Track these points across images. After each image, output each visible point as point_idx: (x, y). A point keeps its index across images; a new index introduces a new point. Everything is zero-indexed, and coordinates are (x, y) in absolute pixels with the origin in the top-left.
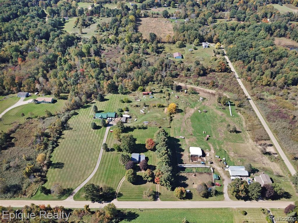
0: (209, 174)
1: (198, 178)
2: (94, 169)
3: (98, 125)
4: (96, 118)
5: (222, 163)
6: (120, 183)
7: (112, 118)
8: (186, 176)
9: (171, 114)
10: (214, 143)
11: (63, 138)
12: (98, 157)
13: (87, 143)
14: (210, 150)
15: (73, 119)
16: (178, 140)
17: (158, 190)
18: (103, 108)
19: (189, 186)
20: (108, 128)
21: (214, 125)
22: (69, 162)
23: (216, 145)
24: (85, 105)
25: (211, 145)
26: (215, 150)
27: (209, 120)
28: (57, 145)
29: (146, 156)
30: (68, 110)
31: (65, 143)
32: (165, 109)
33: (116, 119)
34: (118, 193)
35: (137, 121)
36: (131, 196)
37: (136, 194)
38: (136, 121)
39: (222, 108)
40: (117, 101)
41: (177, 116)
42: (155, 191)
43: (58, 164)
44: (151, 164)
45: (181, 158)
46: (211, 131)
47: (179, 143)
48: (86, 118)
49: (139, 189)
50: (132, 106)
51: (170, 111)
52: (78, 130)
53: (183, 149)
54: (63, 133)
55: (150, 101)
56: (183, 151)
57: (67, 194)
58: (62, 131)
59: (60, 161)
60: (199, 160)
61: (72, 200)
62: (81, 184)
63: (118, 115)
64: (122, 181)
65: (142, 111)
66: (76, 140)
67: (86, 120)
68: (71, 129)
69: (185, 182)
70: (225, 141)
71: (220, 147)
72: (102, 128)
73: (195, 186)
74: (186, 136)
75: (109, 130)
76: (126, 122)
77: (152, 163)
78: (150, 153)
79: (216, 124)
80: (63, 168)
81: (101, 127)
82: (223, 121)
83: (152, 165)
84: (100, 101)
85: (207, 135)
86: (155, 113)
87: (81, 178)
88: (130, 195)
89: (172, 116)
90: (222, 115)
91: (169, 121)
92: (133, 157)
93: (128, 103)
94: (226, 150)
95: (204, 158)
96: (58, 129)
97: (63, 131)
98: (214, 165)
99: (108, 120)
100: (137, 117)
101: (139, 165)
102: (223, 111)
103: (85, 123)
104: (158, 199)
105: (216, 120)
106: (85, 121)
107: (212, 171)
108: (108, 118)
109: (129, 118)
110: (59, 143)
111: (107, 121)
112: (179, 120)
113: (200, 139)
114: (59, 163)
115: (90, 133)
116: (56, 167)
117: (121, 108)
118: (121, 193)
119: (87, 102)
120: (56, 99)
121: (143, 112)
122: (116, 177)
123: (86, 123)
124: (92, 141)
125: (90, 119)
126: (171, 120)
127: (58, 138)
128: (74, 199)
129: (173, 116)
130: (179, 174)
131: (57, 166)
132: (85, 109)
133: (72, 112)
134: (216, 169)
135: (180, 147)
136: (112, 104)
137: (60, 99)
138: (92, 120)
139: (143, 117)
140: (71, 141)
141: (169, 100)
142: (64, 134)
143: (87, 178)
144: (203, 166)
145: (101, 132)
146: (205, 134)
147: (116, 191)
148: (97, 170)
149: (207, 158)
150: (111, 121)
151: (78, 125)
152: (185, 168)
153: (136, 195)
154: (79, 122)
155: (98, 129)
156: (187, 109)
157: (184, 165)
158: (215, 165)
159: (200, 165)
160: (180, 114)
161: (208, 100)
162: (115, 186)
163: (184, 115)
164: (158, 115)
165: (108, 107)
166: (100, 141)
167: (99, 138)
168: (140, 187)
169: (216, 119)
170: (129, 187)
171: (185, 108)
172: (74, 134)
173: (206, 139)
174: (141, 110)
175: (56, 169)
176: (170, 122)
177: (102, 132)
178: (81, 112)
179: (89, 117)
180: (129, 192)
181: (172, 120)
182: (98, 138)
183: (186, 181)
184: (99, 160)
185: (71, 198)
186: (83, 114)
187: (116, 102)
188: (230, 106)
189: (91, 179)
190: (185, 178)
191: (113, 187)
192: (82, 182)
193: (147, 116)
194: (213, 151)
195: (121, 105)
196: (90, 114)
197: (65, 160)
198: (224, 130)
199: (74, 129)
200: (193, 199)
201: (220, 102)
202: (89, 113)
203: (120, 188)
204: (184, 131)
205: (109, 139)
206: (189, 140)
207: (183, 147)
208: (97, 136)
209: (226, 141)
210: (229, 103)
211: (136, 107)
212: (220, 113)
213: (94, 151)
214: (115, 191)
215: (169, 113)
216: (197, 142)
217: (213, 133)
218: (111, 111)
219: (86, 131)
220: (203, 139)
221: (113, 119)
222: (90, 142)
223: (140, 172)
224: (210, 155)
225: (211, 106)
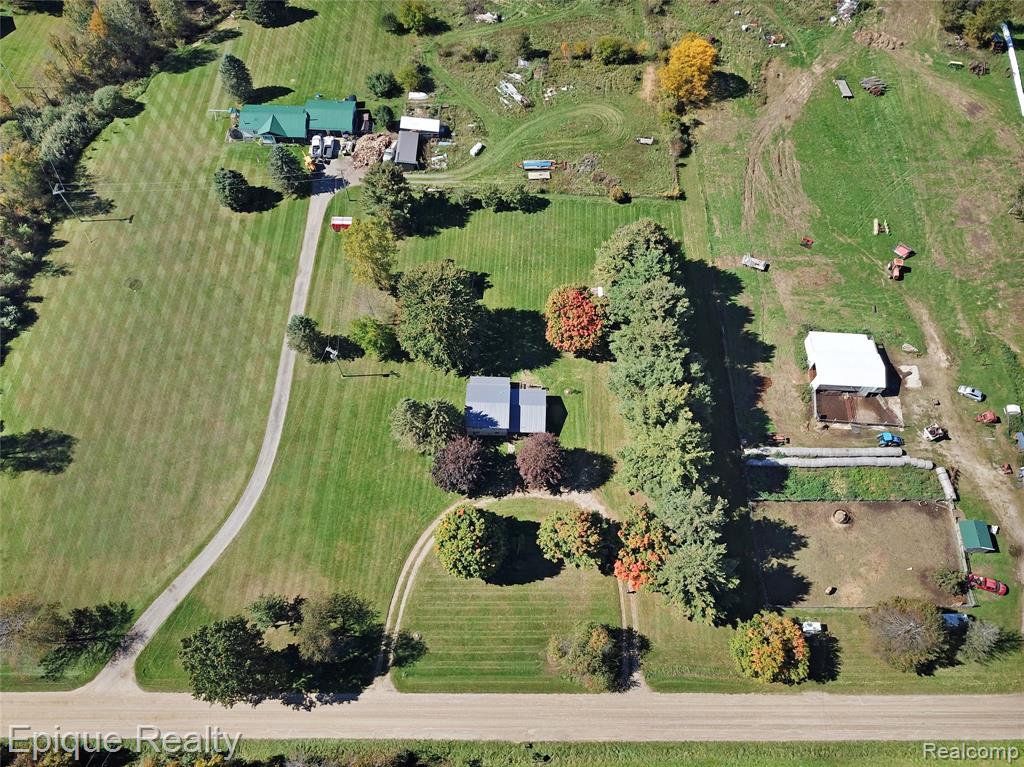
0: (933, 510)
1: (863, 540)
2: (248, 477)
3: (256, 182)
4: (246, 135)
5: (1003, 439)
6: (409, 573)
7: (337, 134)
8: (790, 523)
9: (680, 109)
10: (942, 299)
11: (62, 271)
12: (270, 392)
13: (201, 300)
14: (922, 351)
15: (116, 140)
16: (733, 284)
17: (630, 618)
18: (286, 67)
19: (813, 590)
20: (319, 202)
21: (932, 176)
22: (98, 428)
23: (953, 309)
24: (182, 48)
25: (922, 313)
26: (952, 342)
27: (899, 148)
28: (27, 319)
29: (552, 393)
30: (80, 85)
31: (72, 300)
32: (645, 76)
33: (362, 141)
34: (395, 636)
35: (486, 156)
36: (473, 658)
37: (505, 641)
38: (479, 153)
39: (969, 63)
40: (364, 23)
41: (716, 122)
42: (614, 625)
43: (37, 439)
44: (580, 446)
45: (760, 405)
46: (916, 220)
47: (741, 300)
48: (188, 135)
49: (519, 612)
50: (449, 54)
51: (678, 88)
52: (145, 217)
53: (768, 342)
54: (57, 236)
55: (550, 20)
56: (766, 353)
57: (100, 645)
58: (47, 221)
59: (46, 424)
60: (864, 415)
61: (130, 687)
62: (177, 574)
63: (371, 120)
64: (416, 558)
65: (511, 89)
66: (134, 284)
67: (190, 151)
68: (106, 207)
69: (790, 563)
70: (1002, 284)
71: (982, 327)
72: (284, 204)
73: (853, 594)
74: (774, 253)
75: (327, 218)
76: (420, 166)
77: (589, 437)
78: (571, 373)
79: (944, 170)
80: (70, 469)
81: (279, 197)
82: (980, 152)
83: (589, 449)
84: (266, 26)
85: (893, 246)
86: (586, 101)
87: (178, 535)
88: (468, 650)
89: (686, 119)
90: (973, 109)
91: (673, 153)
92: (476, 409)
93: (426, 38)
94: (1015, 349)
95: (894, 404)
96: (21, 212)
97: (55, 220)
98: (956, 451)
99: (317, 147)
100: (480, 131)
101: (508, 448)
102: (974, 85)
103: (184, 172)
104: (637, 676)
105: (943, 147)
106: (182, 154)
107: (949, 491)
108: (316, 140)
109: (435, 135)
110: (39, 299)
111: (308, 160)
112: (732, 145)
113: (855, 268)
114: (45, 435)
115: (218, 232)
116: (25, 465)
117: (387, 73)
118: (416, 636)
119: (192, 32)
120: (9, 14)
121: (518, 97)
122: (379, 527)
123: (191, 167)
124: (227, 287)
125: (214, 141)
126: (685, 153)
127: (29, 271)
128: (143, 676)
129: (697, 123)
130: (753, 509)
131: (33, 455)
132: (181, 77)
133: (103, 95)
134: (970, 480)
135: (748, 327)
136: (335, 40)
137: (32, 14)
138: (225, 149)
139: (522, 131)
140: (108, 291)
141: (662, 12)
142: (62, 244)
143: (211, 536)
144: (891, 457)
145: (280, 231)
146: (887, 240)
147: (388, 626)
148: (269, 483)
149: (909, 399)
150: (335, 156)
151: (143, 184)
152: (784, 472)
153: (501, 649)
154: (149, 163)
155: (261, 209)
156: (771, 73)
157: (778, 455)
158: (958, 452)
159: (871, 451)
160: (730, 105)
161: (887, 10)
162: (377, 592)
163: (753, 115)
164: (609, 113)
165: (311, 62)
166: (276, 287)
167: (272, 267)
168: (525, 598)
169: (938, 136)
170: (459, 597)
171: (758, 66)
172: (122, 243)
173: (896, 273)
174: (503, 84)
175: (29, 477)
176: (681, 161)
177: (287, 227)
178: (160, 98)
179: (204, 130)
180: (461, 628)
181: (690, 145)
182: (263, 269)
183: (797, 554)
184: (277, 415)
185: (124, 675)
186: (169, 108)
187: (358, 26)
188: (1011, 51)
189: (235, 541)
190: (788, 540)
191: (367, 597)
192: (184, 566)
193: (539, 121)
194: (939, 356)
195: (387, 47)
196: (211, 111)
197: (78, 412)
198: (993, 207)
199: (117, 212)
200: (840, 680)
201: (957, 29)
202: (207, 101)
203: (408, 606)
204: (764, 216)
205: (329, 279)
206: (792, 281)
207: (765, 329)
208: (259, 253)
209: (1013, 285)
210: (1006, 33)
211: (474, 63)
212: (957, 96)
213: (246, 357)
214: (381, 620)
215: (672, 102)
216: (838, 290)
217: (927, 229)
218: (332, 86)
219: (190, 222)
220: (873, 270)
221: (342, 141)
222: (218, 292)
223: (518, 495)
224: (925, 382)
225: (907, 52)
